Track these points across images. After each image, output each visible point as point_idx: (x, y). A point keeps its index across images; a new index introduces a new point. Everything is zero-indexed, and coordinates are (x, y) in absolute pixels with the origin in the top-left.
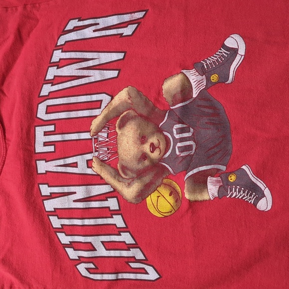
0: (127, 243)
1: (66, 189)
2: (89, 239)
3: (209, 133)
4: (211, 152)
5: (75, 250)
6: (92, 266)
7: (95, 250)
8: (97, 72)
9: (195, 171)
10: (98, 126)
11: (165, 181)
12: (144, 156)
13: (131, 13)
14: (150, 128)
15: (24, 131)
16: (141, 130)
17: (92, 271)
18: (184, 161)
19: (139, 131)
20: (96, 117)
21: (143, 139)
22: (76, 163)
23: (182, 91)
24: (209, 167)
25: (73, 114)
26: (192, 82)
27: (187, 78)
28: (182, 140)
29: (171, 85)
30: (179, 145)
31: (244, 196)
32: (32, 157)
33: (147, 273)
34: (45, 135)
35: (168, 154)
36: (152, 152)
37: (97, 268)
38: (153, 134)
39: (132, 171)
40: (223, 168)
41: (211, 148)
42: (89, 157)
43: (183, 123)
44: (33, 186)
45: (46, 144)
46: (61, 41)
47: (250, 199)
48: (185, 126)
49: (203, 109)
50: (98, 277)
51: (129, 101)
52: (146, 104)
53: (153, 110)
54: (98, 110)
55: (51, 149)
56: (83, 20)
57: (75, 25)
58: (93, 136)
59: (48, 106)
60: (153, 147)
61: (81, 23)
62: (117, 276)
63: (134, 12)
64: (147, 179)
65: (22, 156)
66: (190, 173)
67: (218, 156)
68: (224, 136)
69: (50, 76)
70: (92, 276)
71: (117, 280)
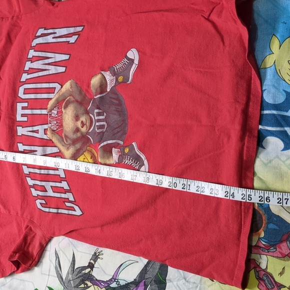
0: (65, 188)
1: (33, 148)
2: (43, 183)
3: (115, 118)
4: (115, 131)
5: (35, 190)
6: (43, 202)
7: (46, 191)
8: (53, 67)
9: (105, 143)
10: (52, 106)
11: (88, 148)
12: (77, 130)
13: (74, 27)
14: (81, 110)
15: (10, 105)
16: (76, 111)
17: (43, 205)
18: (99, 136)
19: (75, 112)
20: (51, 99)
21: (77, 118)
22: (38, 130)
23: (100, 86)
24: (114, 141)
25: (39, 96)
26: (107, 80)
27: (105, 77)
28: (99, 121)
29: (95, 81)
30: (97, 124)
31: (132, 164)
32: (14, 123)
33: (75, 210)
34: (22, 109)
35: (91, 129)
36: (82, 127)
37: (46, 204)
38: (83, 114)
39: (70, 139)
40: (122, 143)
41: (116, 128)
42: (46, 127)
43: (99, 109)
44: (14, 144)
45: (23, 115)
46: (34, 44)
47: (136, 166)
48: (101, 111)
49: (113, 100)
50: (47, 210)
51: (71, 90)
52: (80, 92)
53: (84, 97)
54: (52, 94)
55: (25, 119)
56: (47, 29)
57: (42, 33)
58: (49, 112)
59: (25, 89)
60: (83, 124)
61: (46, 32)
62: (58, 211)
63: (77, 27)
64: (78, 146)
65: (7, 122)
66: (102, 145)
67: (119, 134)
68: (124, 121)
69: (26, 68)
70: (43, 209)
71: (58, 213)
